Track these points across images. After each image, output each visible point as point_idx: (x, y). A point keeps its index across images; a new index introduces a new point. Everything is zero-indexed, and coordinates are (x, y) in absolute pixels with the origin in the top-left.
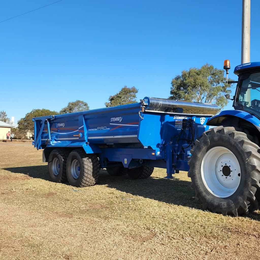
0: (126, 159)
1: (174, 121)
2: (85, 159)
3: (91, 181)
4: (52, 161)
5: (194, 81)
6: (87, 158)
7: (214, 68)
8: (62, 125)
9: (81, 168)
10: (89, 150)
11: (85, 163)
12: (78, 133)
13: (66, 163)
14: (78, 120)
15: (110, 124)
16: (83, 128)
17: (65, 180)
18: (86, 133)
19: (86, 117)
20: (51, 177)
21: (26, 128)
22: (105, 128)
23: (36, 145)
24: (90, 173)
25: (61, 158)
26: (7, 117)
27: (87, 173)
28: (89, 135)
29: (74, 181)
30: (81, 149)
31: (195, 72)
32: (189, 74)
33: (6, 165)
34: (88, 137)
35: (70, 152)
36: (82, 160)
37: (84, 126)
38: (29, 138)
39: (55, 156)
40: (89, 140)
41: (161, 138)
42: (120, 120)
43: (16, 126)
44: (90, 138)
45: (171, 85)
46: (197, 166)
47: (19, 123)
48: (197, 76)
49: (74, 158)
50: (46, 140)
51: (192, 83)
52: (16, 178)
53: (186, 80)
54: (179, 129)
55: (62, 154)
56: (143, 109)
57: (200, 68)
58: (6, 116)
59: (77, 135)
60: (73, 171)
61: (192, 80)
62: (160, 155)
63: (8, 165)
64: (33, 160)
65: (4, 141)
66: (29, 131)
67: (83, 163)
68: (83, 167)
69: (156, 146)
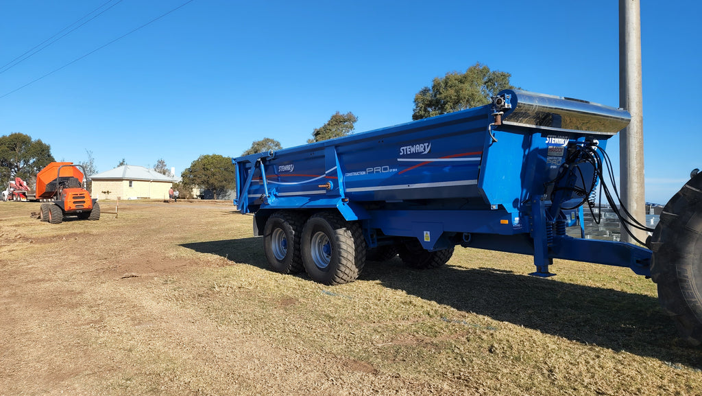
0: (428, 232)
1: (545, 147)
2: (341, 231)
3: (351, 273)
4: (271, 234)
5: (455, 94)
6: (344, 229)
7: (491, 71)
8: (288, 168)
9: (332, 249)
10: (349, 214)
11: (342, 239)
12: (324, 181)
13: (300, 238)
14: (324, 156)
15: (398, 160)
16: (335, 172)
17: (299, 269)
18: (341, 181)
19: (341, 149)
20: (270, 263)
21: (193, 182)
22: (385, 169)
23: (241, 206)
24: (352, 258)
25: (290, 229)
26: (166, 168)
27: (347, 259)
28: (348, 184)
29: (320, 273)
30: (335, 211)
31: (455, 80)
32: (446, 83)
33: (181, 238)
34: (347, 187)
35: (309, 217)
36: (336, 233)
37: (338, 167)
38: (195, 197)
39: (277, 225)
40: (347, 195)
41: (523, 187)
42: (425, 149)
43: (178, 179)
44: (348, 190)
45: (414, 104)
46: (692, 255)
47: (183, 176)
48: (461, 85)
49: (317, 228)
50: (259, 195)
51: (453, 97)
52: (208, 263)
53: (440, 93)
54: (554, 167)
55: (291, 222)
56: (499, 118)
57: (464, 72)
58: (165, 166)
59: (324, 186)
60: (314, 253)
61: (452, 92)
62: (519, 225)
63: (185, 238)
64: (218, 230)
65: (165, 201)
66: (197, 186)
67: (338, 239)
68: (339, 246)
69: (511, 205)
